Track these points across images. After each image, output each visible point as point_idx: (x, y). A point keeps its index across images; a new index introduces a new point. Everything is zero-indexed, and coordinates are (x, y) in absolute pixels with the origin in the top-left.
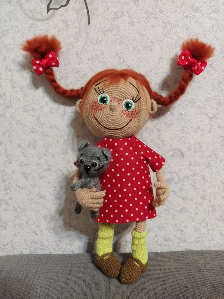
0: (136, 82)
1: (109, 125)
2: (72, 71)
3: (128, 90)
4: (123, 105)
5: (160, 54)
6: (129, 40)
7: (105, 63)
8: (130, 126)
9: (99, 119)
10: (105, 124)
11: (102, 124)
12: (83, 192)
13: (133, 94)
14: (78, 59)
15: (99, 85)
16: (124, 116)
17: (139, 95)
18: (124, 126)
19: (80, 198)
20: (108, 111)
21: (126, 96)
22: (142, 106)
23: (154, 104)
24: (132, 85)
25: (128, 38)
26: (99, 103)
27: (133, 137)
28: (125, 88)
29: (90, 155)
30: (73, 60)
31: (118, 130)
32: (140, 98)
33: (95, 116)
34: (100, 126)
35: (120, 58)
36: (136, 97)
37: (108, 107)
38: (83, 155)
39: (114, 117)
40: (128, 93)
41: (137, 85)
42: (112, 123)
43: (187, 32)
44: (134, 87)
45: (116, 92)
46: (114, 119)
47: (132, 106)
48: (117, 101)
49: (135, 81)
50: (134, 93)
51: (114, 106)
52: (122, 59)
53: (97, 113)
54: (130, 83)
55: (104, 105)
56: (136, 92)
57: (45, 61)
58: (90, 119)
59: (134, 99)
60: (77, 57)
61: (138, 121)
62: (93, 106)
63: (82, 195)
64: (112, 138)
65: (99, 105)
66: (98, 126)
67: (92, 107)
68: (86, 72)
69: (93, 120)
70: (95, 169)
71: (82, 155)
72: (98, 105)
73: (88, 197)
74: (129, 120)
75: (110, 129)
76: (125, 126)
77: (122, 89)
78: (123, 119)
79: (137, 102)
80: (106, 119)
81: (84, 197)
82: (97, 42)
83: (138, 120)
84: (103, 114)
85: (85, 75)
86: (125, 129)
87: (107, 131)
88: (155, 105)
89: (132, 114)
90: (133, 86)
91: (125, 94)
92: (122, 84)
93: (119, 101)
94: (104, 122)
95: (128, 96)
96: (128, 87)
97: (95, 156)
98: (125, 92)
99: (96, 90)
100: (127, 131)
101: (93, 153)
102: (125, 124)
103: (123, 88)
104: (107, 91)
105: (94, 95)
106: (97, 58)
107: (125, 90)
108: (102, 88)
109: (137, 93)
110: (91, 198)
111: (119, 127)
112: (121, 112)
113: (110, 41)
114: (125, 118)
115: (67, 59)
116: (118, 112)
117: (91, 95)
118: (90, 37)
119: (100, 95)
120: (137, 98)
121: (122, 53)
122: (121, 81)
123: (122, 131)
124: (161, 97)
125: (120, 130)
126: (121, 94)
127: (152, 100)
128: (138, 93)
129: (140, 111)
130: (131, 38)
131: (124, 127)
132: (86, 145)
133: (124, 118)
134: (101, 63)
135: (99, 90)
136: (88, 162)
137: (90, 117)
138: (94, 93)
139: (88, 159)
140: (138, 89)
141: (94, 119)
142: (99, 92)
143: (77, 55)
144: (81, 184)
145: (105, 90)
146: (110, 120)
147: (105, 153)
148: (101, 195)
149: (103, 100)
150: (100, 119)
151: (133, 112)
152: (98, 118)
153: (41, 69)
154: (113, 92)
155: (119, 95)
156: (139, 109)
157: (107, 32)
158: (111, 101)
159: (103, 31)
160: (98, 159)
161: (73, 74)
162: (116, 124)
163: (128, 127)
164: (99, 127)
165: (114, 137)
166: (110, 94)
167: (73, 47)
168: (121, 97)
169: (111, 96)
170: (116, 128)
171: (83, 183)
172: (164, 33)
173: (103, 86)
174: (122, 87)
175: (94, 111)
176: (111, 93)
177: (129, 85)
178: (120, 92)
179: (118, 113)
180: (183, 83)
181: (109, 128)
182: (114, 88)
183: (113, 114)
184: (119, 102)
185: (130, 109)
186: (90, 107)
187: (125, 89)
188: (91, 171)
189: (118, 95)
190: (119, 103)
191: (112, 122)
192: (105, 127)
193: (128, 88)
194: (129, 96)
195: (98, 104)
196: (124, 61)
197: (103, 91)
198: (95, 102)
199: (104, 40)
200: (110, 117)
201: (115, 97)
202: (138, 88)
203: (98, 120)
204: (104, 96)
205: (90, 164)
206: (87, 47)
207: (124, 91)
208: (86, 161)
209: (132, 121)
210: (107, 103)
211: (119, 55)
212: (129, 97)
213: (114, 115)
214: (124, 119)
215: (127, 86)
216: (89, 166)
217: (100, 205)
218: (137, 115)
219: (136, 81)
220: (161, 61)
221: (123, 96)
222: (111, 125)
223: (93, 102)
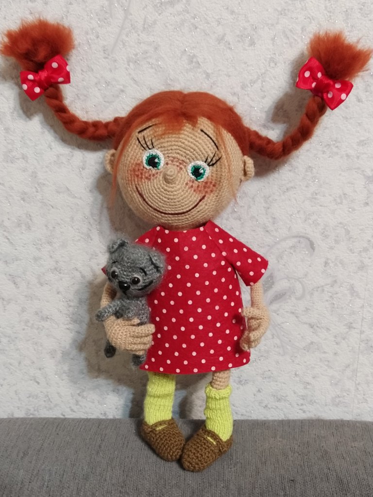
0: (212, 127)
1: (163, 207)
2: (96, 84)
3: (197, 144)
4: (188, 171)
5: (270, 52)
6: (208, 23)
7: (161, 67)
8: (201, 208)
9: (145, 195)
10: (157, 205)
11: (150, 203)
12: (116, 325)
13: (206, 152)
14: (107, 60)
15: (145, 132)
16: (191, 191)
17: (218, 152)
18: (190, 208)
19: (113, 334)
20: (161, 182)
21: (194, 154)
22: (225, 172)
23: (247, 165)
24: (206, 134)
25: (206, 19)
26: (146, 166)
27: (208, 224)
28: (192, 140)
29: (129, 264)
30: (99, 62)
31: (179, 215)
32: (220, 159)
33: (139, 189)
34: (148, 206)
35: (192, 59)
36: (212, 156)
37: (162, 174)
38: (117, 263)
39: (172, 194)
40: (198, 151)
41: (215, 134)
42: (168, 204)
43: (326, 7)
44: (209, 139)
45: (175, 147)
46: (172, 197)
47: (204, 172)
48: (178, 164)
49: (211, 124)
50: (209, 149)
51: (171, 176)
52: (195, 60)
53: (142, 184)
54: (202, 131)
55: (154, 171)
56: (212, 149)
57: (43, 75)
58: (131, 193)
59: (209, 160)
60: (107, 56)
61: (216, 199)
62: (134, 170)
63: (115, 330)
64: (170, 228)
65: (145, 169)
66: (143, 206)
67: (133, 173)
68: (124, 86)
69: (135, 194)
70: (136, 288)
71: (114, 262)
72: (143, 170)
73: (126, 335)
74: (199, 198)
75: (165, 214)
76: (193, 208)
77: (186, 143)
78: (189, 197)
79: (215, 165)
80: (157, 196)
81: (118, 333)
82: (145, 26)
83: (217, 196)
84: (153, 188)
85: (122, 91)
86: (193, 214)
87: (160, 217)
88: (249, 168)
89: (205, 187)
90: (206, 136)
91: (191, 152)
92: (186, 133)
93: (180, 163)
94: (155, 202)
95: (197, 155)
96: (198, 139)
97: (138, 266)
98: (192, 148)
99: (139, 142)
100: (198, 215)
101: (134, 262)
102: (192, 205)
103: (189, 141)
104: (159, 146)
105: (137, 151)
106: (145, 58)
107: (192, 145)
108: (150, 138)
109: (214, 149)
110: (130, 336)
111: (182, 211)
112: (185, 183)
113: (171, 25)
114: (193, 194)
115: (85, 61)
116: (178, 185)
117: (132, 150)
118: (130, 17)
119: (147, 152)
120: (214, 159)
121: (195, 49)
122: (185, 128)
123: (187, 217)
124: (269, 141)
125: (183, 215)
126: (185, 153)
127: (246, 158)
128: (216, 150)
129: (220, 181)
130: (213, 19)
131: (190, 210)
132: (122, 245)
133: (190, 195)
134: (152, 68)
135: (145, 141)
136: (124, 276)
137: (129, 189)
138: (135, 146)
139: (125, 271)
140: (216, 142)
141: (137, 193)
142: (145, 146)
143: (105, 53)
144: (114, 309)
145: (155, 144)
146: (165, 198)
147: (154, 262)
148: (146, 331)
149: (152, 161)
150: (147, 195)
151: (206, 183)
152: (143, 193)
153: (37, 90)
154: (169, 148)
155: (182, 153)
156: (219, 177)
157: (164, 7)
158: (167, 164)
159: (156, 6)
160: (142, 271)
161: (99, 90)
162: (176, 205)
163: (197, 210)
164: (146, 207)
165: (173, 226)
166: (164, 151)
167: (98, 37)
168: (185, 157)
169: (167, 155)
170: (176, 212)
171: (118, 308)
172: (279, 9)
173: (153, 136)
174: (186, 140)
175: (136, 180)
176: (166, 149)
177: (199, 134)
178: (182, 149)
179: (178, 187)
180: (307, 122)
181: (164, 212)
182: (171, 140)
183: (170, 189)
184: (181, 166)
185: (202, 178)
186: (129, 172)
187: (192, 142)
188: (131, 289)
189: (178, 154)
190: (181, 168)
191: (169, 202)
192: (155, 209)
193: (197, 141)
194: (199, 155)
195: (144, 167)
196: (199, 64)
197: (152, 144)
198: (139, 164)
199: (157, 22)
200: (164, 194)
201: (173, 157)
202: (217, 139)
203: (144, 197)
204: (154, 154)
205: (128, 279)
206: (124, 37)
207: (189, 146)
208: (121, 273)
209: (206, 198)
210: (160, 167)
211: (189, 54)
212: (199, 157)
213: (173, 190)
214: (191, 197)
215: (196, 136)
216: (126, 283)
217: (146, 345)
218: (214, 188)
219: (214, 126)
220: (272, 65)
221: (188, 154)
222: (167, 206)
223: (135, 163)
